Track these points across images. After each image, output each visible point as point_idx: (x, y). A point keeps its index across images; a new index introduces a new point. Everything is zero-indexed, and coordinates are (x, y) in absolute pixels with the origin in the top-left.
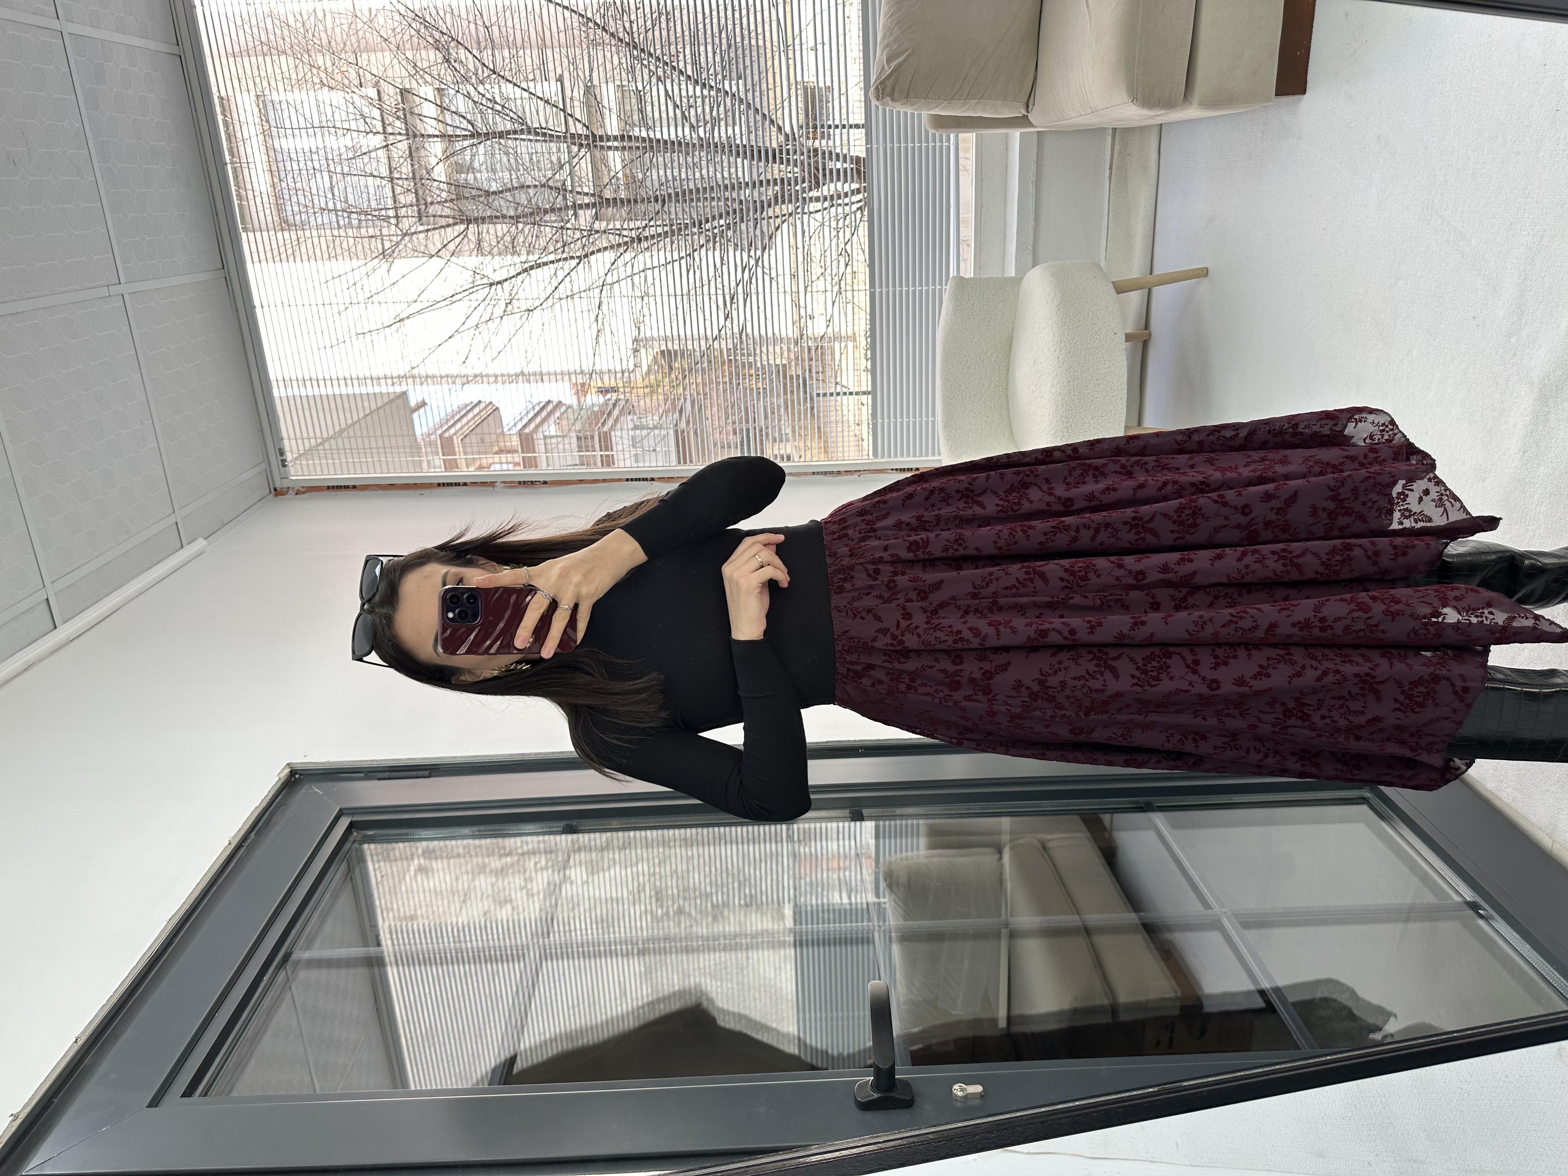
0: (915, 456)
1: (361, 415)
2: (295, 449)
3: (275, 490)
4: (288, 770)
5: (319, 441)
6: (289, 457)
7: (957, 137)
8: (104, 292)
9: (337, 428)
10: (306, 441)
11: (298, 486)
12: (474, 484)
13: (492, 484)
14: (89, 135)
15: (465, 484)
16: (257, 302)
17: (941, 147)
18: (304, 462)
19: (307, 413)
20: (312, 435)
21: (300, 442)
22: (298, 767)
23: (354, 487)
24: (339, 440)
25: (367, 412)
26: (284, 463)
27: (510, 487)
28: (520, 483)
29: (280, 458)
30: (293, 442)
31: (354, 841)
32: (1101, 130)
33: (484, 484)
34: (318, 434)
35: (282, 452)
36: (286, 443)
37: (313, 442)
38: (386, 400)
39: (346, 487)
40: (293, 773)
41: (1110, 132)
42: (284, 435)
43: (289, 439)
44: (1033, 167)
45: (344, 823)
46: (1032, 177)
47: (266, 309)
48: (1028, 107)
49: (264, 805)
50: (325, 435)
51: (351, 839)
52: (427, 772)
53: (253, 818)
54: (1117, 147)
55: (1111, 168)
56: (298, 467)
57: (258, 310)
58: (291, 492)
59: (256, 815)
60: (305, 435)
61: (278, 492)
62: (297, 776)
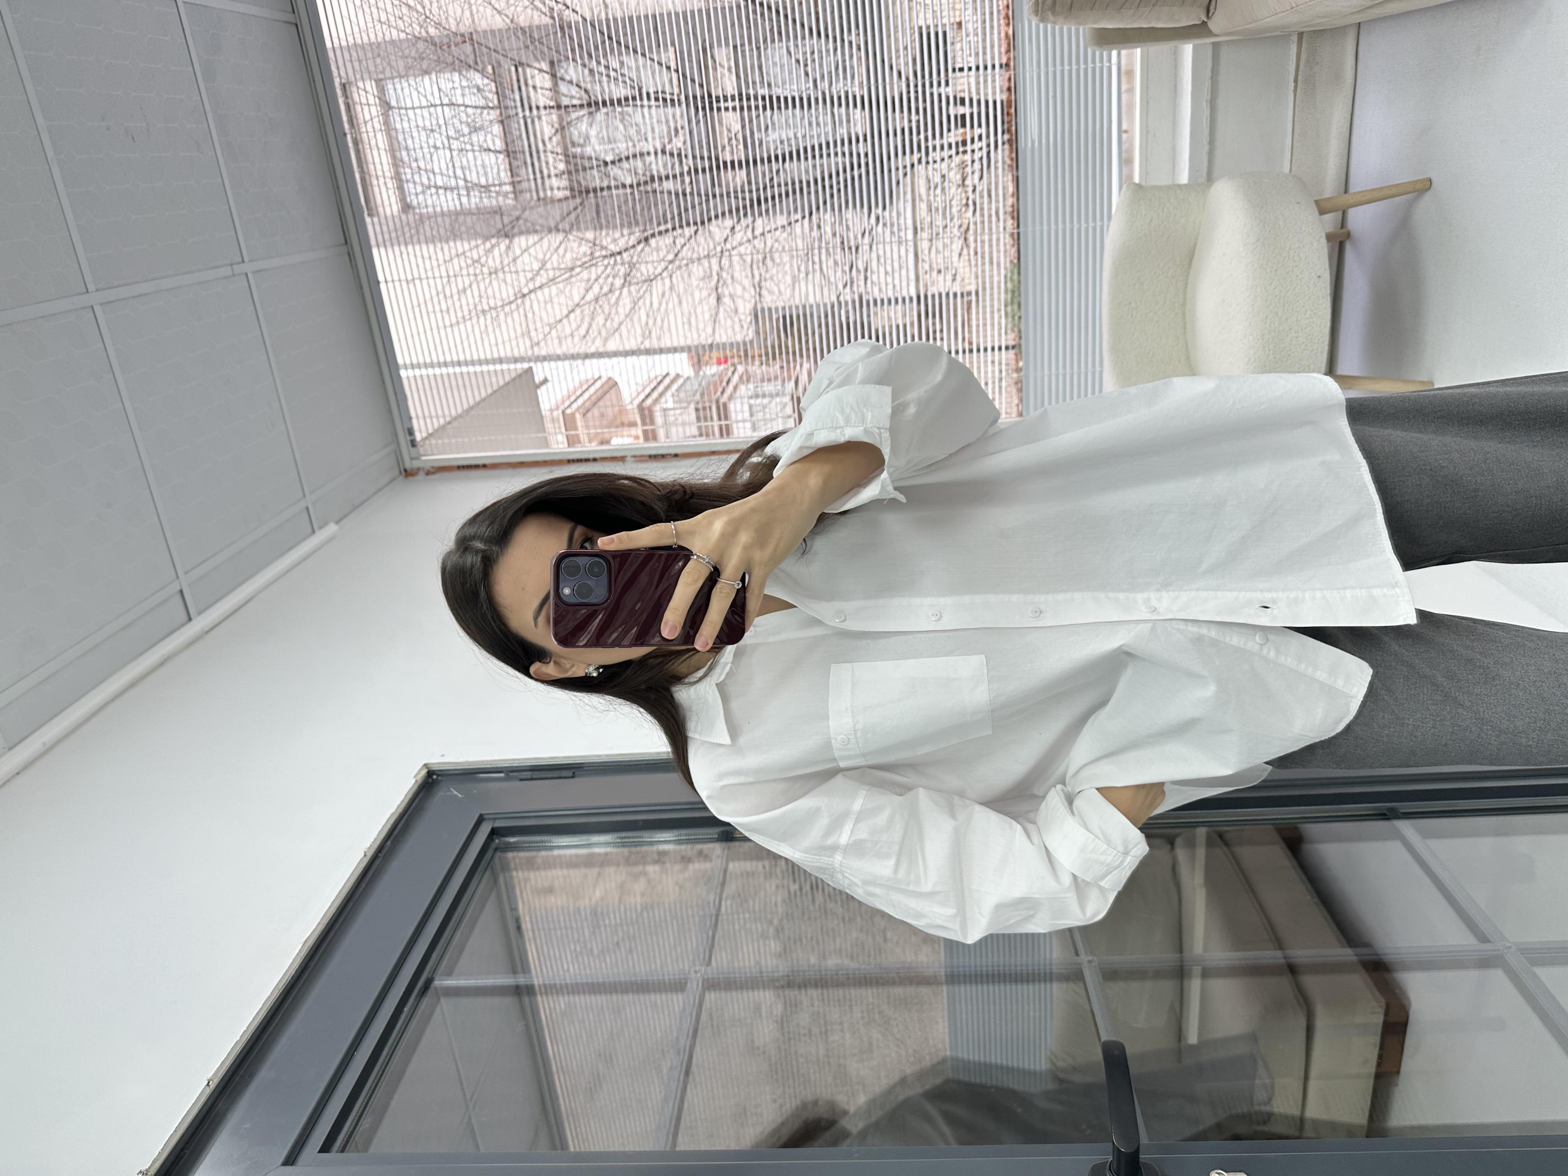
1: (490, 391)
2: (423, 428)
3: (405, 470)
4: (424, 772)
5: (448, 419)
6: (418, 437)
7: (1119, 55)
8: (228, 271)
9: (466, 406)
10: (435, 420)
11: (428, 466)
12: (604, 459)
13: (622, 459)
14: (208, 108)
15: (595, 460)
16: (382, 278)
17: (1101, 70)
18: (433, 442)
19: (435, 391)
20: (440, 413)
21: (428, 420)
22: (435, 768)
23: (484, 466)
24: (468, 418)
25: (495, 388)
26: (413, 443)
27: (641, 461)
28: (650, 456)
29: (409, 438)
30: (422, 421)
31: (496, 849)
32: (1286, 36)
33: (613, 459)
34: (447, 412)
35: (411, 432)
36: (415, 422)
37: (442, 421)
38: (511, 377)
39: (477, 467)
40: (430, 773)
41: (1295, 37)
42: (413, 414)
43: (417, 417)
44: (1208, 84)
45: (484, 830)
46: (1206, 95)
47: (390, 285)
48: (1208, 11)
49: (400, 810)
50: (454, 413)
51: (493, 846)
52: (570, 773)
53: (389, 826)
54: (1304, 56)
55: (1297, 80)
56: (428, 448)
57: (383, 286)
58: (421, 473)
59: (392, 822)
60: (433, 413)
61: (408, 473)
62: (435, 777)
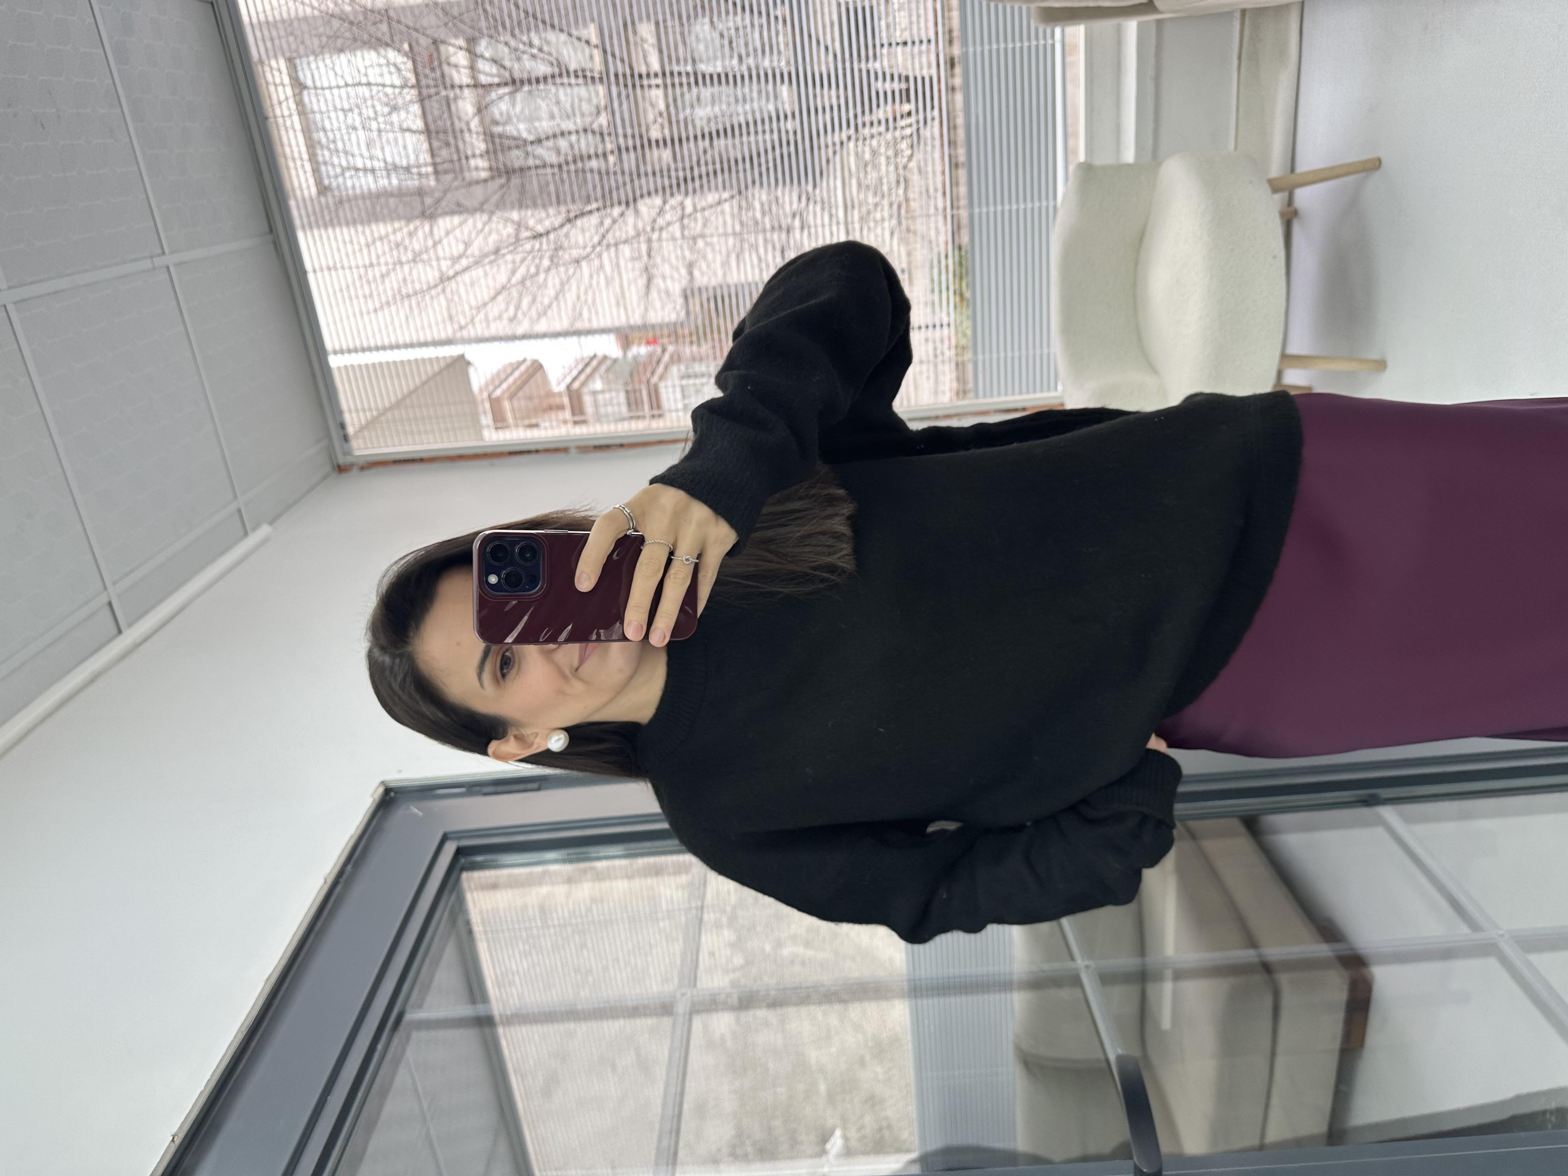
0: (1021, 393)
1: (420, 382)
2: (355, 421)
3: (338, 466)
4: (381, 790)
5: (381, 410)
6: (350, 430)
7: (1063, 31)
8: (147, 264)
9: (398, 397)
10: (368, 414)
11: (361, 462)
12: (547, 451)
13: (565, 450)
14: (121, 92)
15: (537, 451)
16: (308, 266)
17: (1045, 46)
18: (366, 435)
19: (366, 382)
20: (373, 403)
21: (361, 414)
22: (393, 785)
23: (421, 460)
24: (403, 411)
25: (425, 378)
26: (346, 438)
27: (585, 452)
28: (595, 446)
29: (341, 433)
30: (354, 415)
31: (463, 868)
32: (1229, 14)
33: (556, 450)
34: (379, 404)
35: (342, 426)
36: (346, 414)
37: (375, 413)
38: (442, 364)
39: (413, 460)
40: (388, 791)
41: (1238, 15)
42: (344, 406)
43: (350, 411)
44: (1152, 61)
45: (450, 849)
46: (1151, 72)
47: (319, 274)
49: (359, 831)
50: (387, 404)
51: (458, 866)
52: (535, 785)
53: (348, 849)
54: (1247, 33)
55: (1240, 58)
56: (361, 441)
57: (310, 273)
58: (356, 469)
59: (350, 846)
60: (367, 406)
61: (341, 469)
62: (392, 794)
